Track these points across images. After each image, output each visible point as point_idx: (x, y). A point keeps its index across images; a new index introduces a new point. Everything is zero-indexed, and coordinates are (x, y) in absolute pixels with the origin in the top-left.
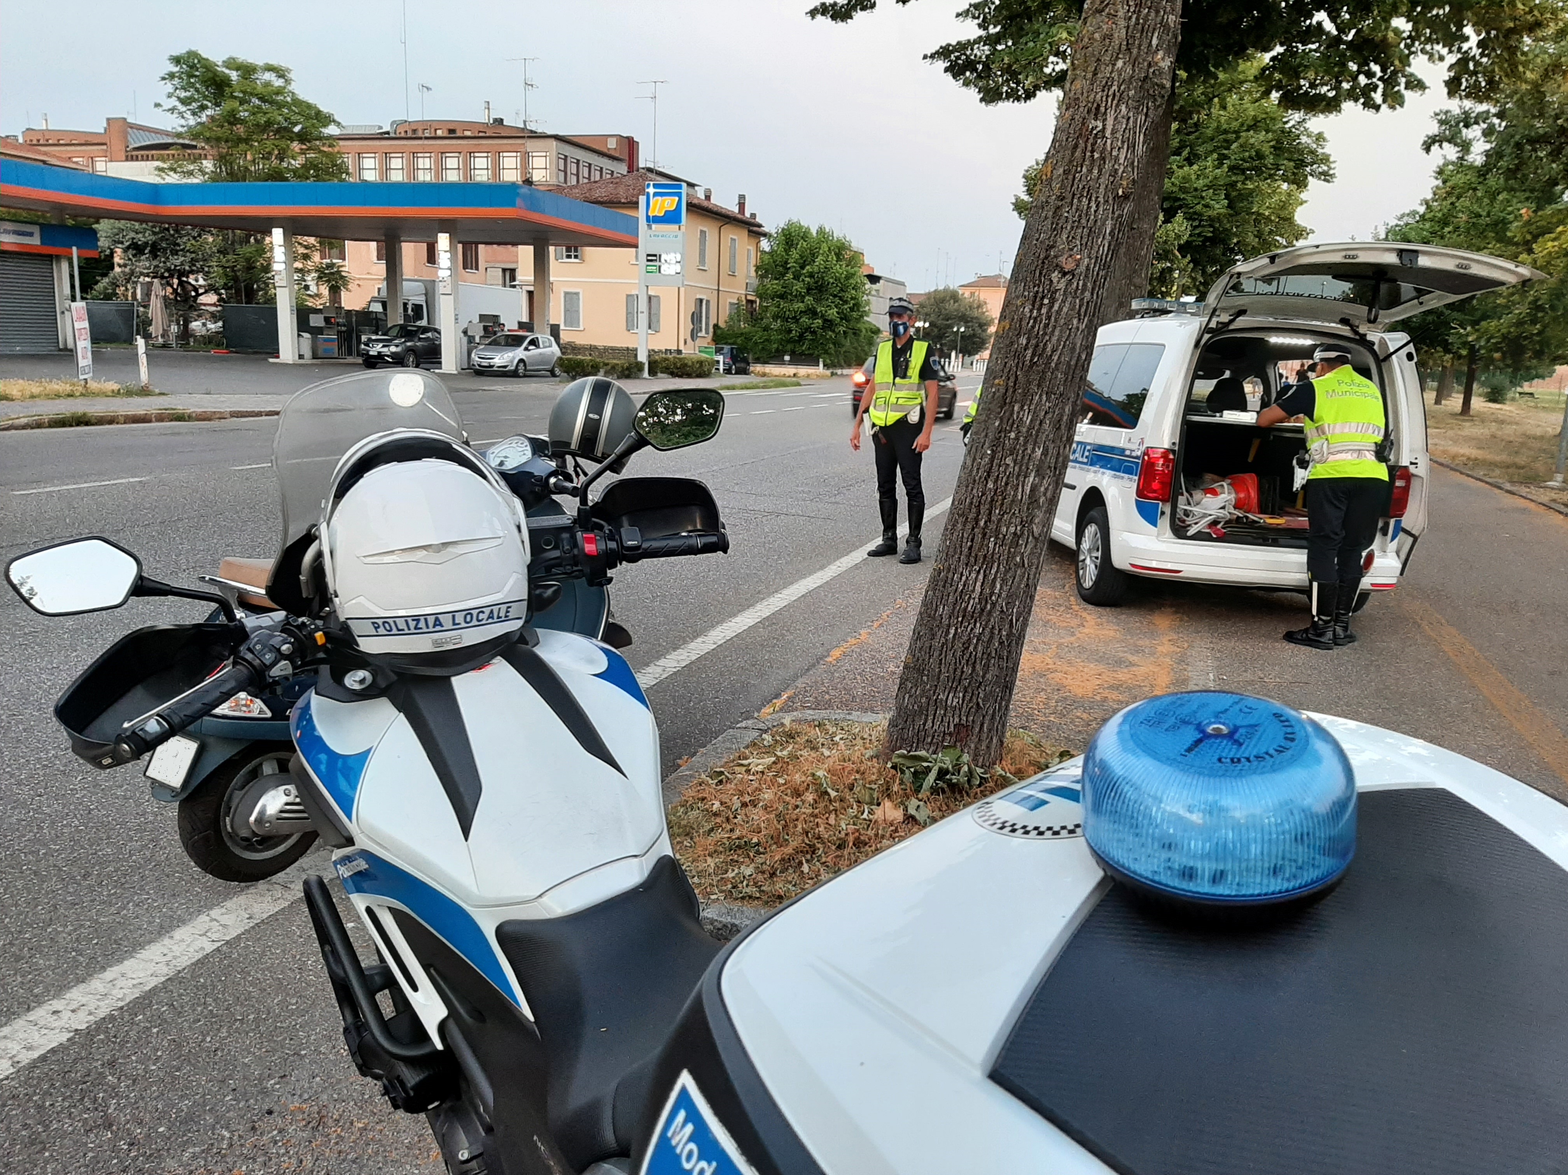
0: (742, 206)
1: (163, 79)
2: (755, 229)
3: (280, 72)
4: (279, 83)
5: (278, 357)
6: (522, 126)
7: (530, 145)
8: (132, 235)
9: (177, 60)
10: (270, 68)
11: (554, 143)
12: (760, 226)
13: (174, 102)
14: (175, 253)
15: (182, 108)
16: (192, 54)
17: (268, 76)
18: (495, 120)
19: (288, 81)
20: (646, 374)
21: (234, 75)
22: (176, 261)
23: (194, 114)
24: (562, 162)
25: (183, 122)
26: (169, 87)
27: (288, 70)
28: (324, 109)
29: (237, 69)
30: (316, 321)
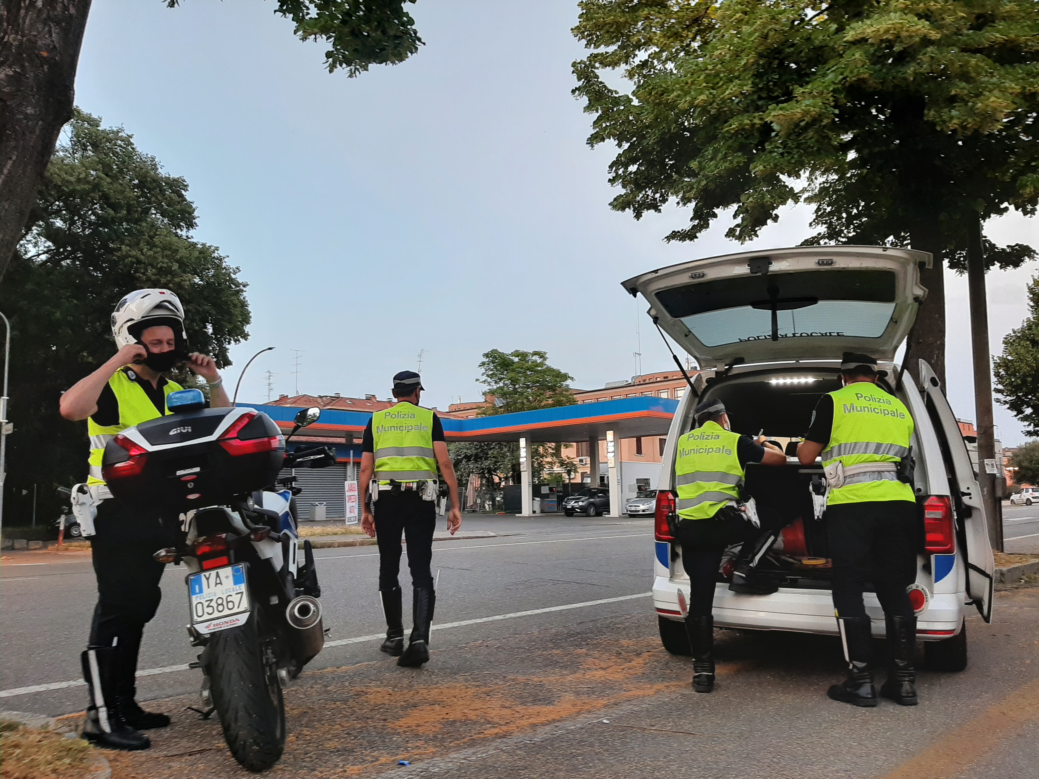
1: (480, 366)
3: (542, 355)
4: (539, 360)
5: (521, 513)
9: (486, 355)
10: (535, 353)
13: (485, 378)
15: (489, 380)
16: (494, 351)
17: (536, 358)
19: (545, 359)
21: (516, 359)
22: (487, 463)
23: (496, 382)
25: (490, 387)
26: (483, 370)
27: (545, 353)
28: (563, 371)
29: (517, 356)
30: (545, 490)
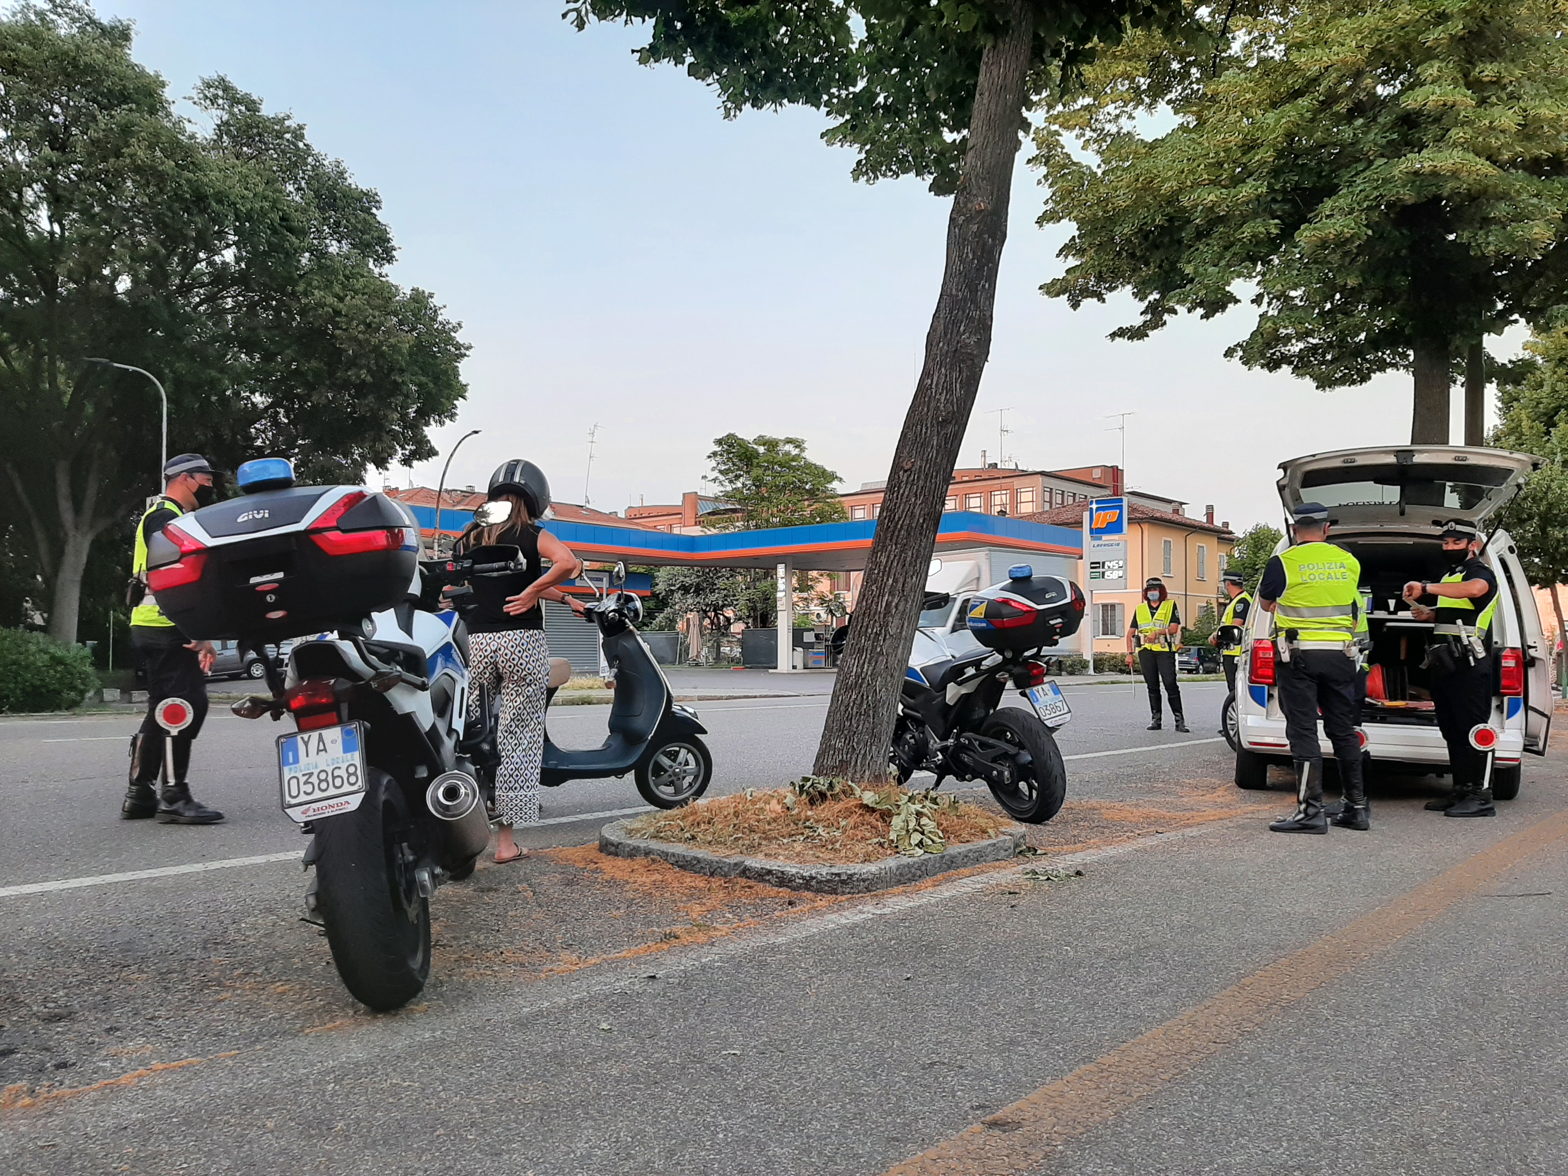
0: (1210, 515)
1: (709, 457)
2: (1227, 536)
3: (798, 444)
4: (795, 452)
5: (776, 668)
6: (1014, 467)
7: (1017, 483)
8: (682, 579)
9: (719, 442)
10: (789, 441)
11: (1040, 478)
12: (1231, 533)
13: (716, 474)
14: (712, 591)
15: (722, 478)
16: (731, 436)
17: (789, 447)
18: (990, 465)
19: (803, 450)
20: (1091, 671)
21: (761, 450)
22: (712, 598)
23: (731, 482)
24: (1047, 494)
25: (722, 489)
26: (713, 463)
27: (803, 442)
28: (829, 469)
29: (764, 445)
30: (809, 637)
